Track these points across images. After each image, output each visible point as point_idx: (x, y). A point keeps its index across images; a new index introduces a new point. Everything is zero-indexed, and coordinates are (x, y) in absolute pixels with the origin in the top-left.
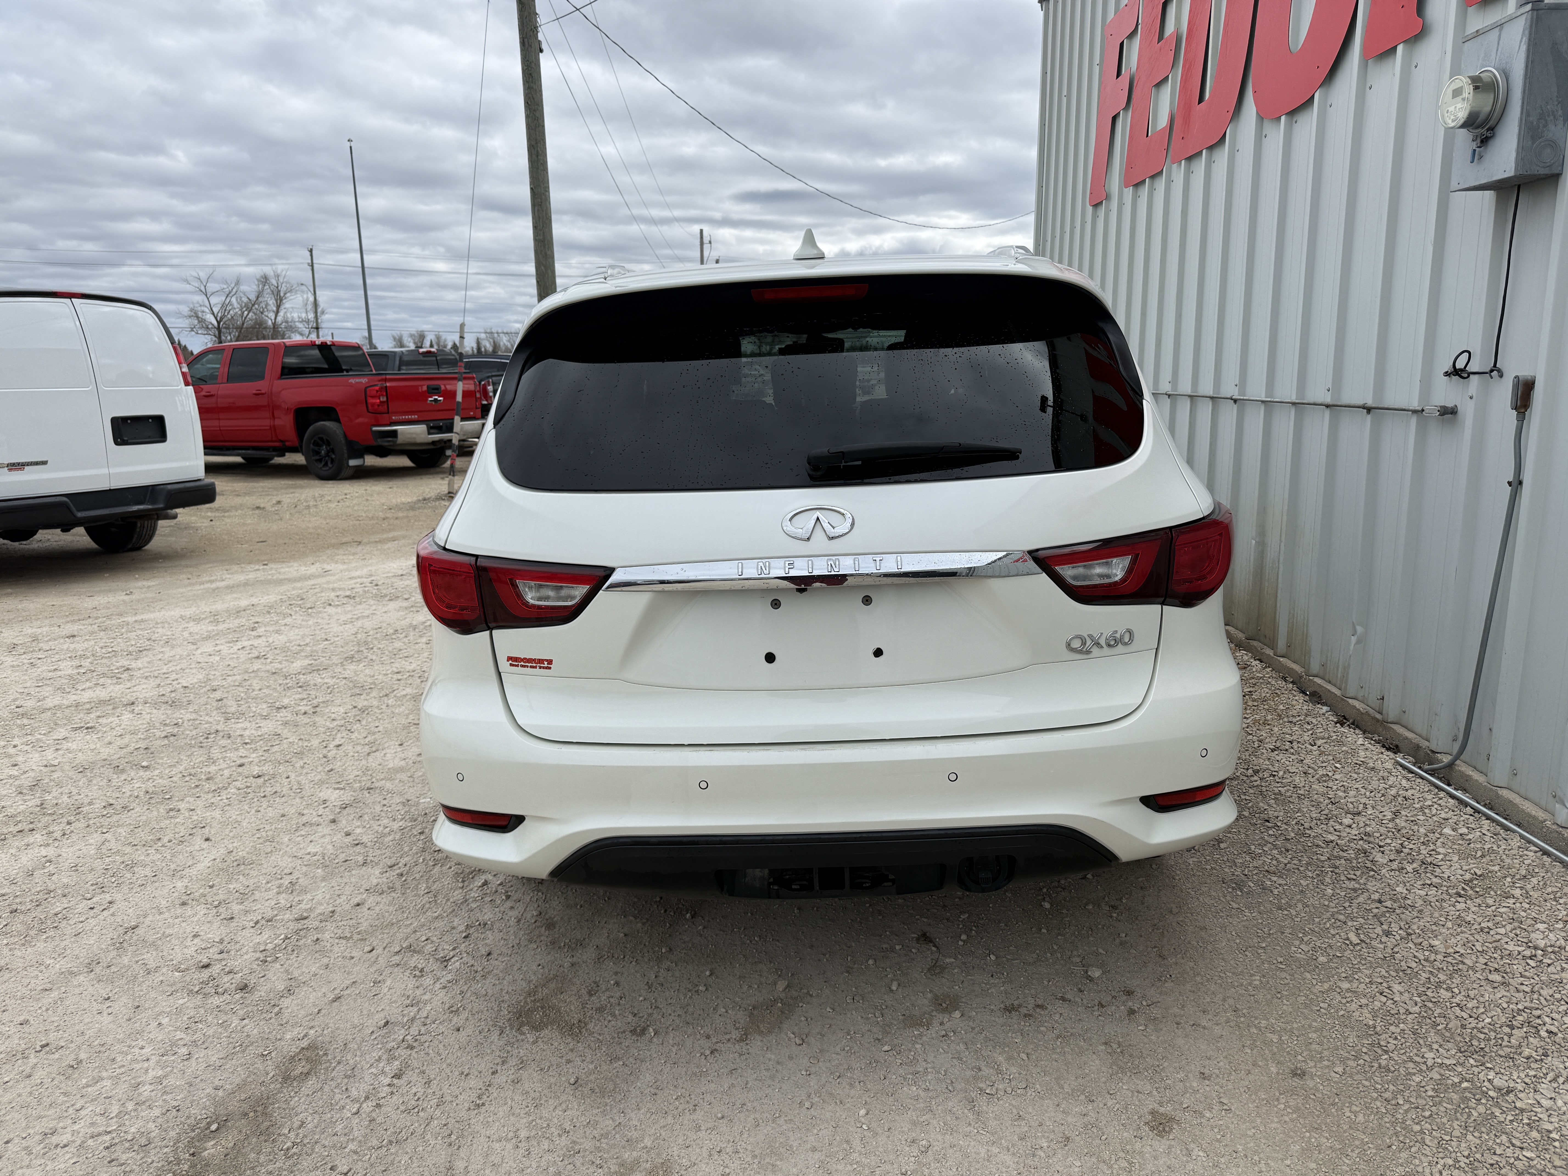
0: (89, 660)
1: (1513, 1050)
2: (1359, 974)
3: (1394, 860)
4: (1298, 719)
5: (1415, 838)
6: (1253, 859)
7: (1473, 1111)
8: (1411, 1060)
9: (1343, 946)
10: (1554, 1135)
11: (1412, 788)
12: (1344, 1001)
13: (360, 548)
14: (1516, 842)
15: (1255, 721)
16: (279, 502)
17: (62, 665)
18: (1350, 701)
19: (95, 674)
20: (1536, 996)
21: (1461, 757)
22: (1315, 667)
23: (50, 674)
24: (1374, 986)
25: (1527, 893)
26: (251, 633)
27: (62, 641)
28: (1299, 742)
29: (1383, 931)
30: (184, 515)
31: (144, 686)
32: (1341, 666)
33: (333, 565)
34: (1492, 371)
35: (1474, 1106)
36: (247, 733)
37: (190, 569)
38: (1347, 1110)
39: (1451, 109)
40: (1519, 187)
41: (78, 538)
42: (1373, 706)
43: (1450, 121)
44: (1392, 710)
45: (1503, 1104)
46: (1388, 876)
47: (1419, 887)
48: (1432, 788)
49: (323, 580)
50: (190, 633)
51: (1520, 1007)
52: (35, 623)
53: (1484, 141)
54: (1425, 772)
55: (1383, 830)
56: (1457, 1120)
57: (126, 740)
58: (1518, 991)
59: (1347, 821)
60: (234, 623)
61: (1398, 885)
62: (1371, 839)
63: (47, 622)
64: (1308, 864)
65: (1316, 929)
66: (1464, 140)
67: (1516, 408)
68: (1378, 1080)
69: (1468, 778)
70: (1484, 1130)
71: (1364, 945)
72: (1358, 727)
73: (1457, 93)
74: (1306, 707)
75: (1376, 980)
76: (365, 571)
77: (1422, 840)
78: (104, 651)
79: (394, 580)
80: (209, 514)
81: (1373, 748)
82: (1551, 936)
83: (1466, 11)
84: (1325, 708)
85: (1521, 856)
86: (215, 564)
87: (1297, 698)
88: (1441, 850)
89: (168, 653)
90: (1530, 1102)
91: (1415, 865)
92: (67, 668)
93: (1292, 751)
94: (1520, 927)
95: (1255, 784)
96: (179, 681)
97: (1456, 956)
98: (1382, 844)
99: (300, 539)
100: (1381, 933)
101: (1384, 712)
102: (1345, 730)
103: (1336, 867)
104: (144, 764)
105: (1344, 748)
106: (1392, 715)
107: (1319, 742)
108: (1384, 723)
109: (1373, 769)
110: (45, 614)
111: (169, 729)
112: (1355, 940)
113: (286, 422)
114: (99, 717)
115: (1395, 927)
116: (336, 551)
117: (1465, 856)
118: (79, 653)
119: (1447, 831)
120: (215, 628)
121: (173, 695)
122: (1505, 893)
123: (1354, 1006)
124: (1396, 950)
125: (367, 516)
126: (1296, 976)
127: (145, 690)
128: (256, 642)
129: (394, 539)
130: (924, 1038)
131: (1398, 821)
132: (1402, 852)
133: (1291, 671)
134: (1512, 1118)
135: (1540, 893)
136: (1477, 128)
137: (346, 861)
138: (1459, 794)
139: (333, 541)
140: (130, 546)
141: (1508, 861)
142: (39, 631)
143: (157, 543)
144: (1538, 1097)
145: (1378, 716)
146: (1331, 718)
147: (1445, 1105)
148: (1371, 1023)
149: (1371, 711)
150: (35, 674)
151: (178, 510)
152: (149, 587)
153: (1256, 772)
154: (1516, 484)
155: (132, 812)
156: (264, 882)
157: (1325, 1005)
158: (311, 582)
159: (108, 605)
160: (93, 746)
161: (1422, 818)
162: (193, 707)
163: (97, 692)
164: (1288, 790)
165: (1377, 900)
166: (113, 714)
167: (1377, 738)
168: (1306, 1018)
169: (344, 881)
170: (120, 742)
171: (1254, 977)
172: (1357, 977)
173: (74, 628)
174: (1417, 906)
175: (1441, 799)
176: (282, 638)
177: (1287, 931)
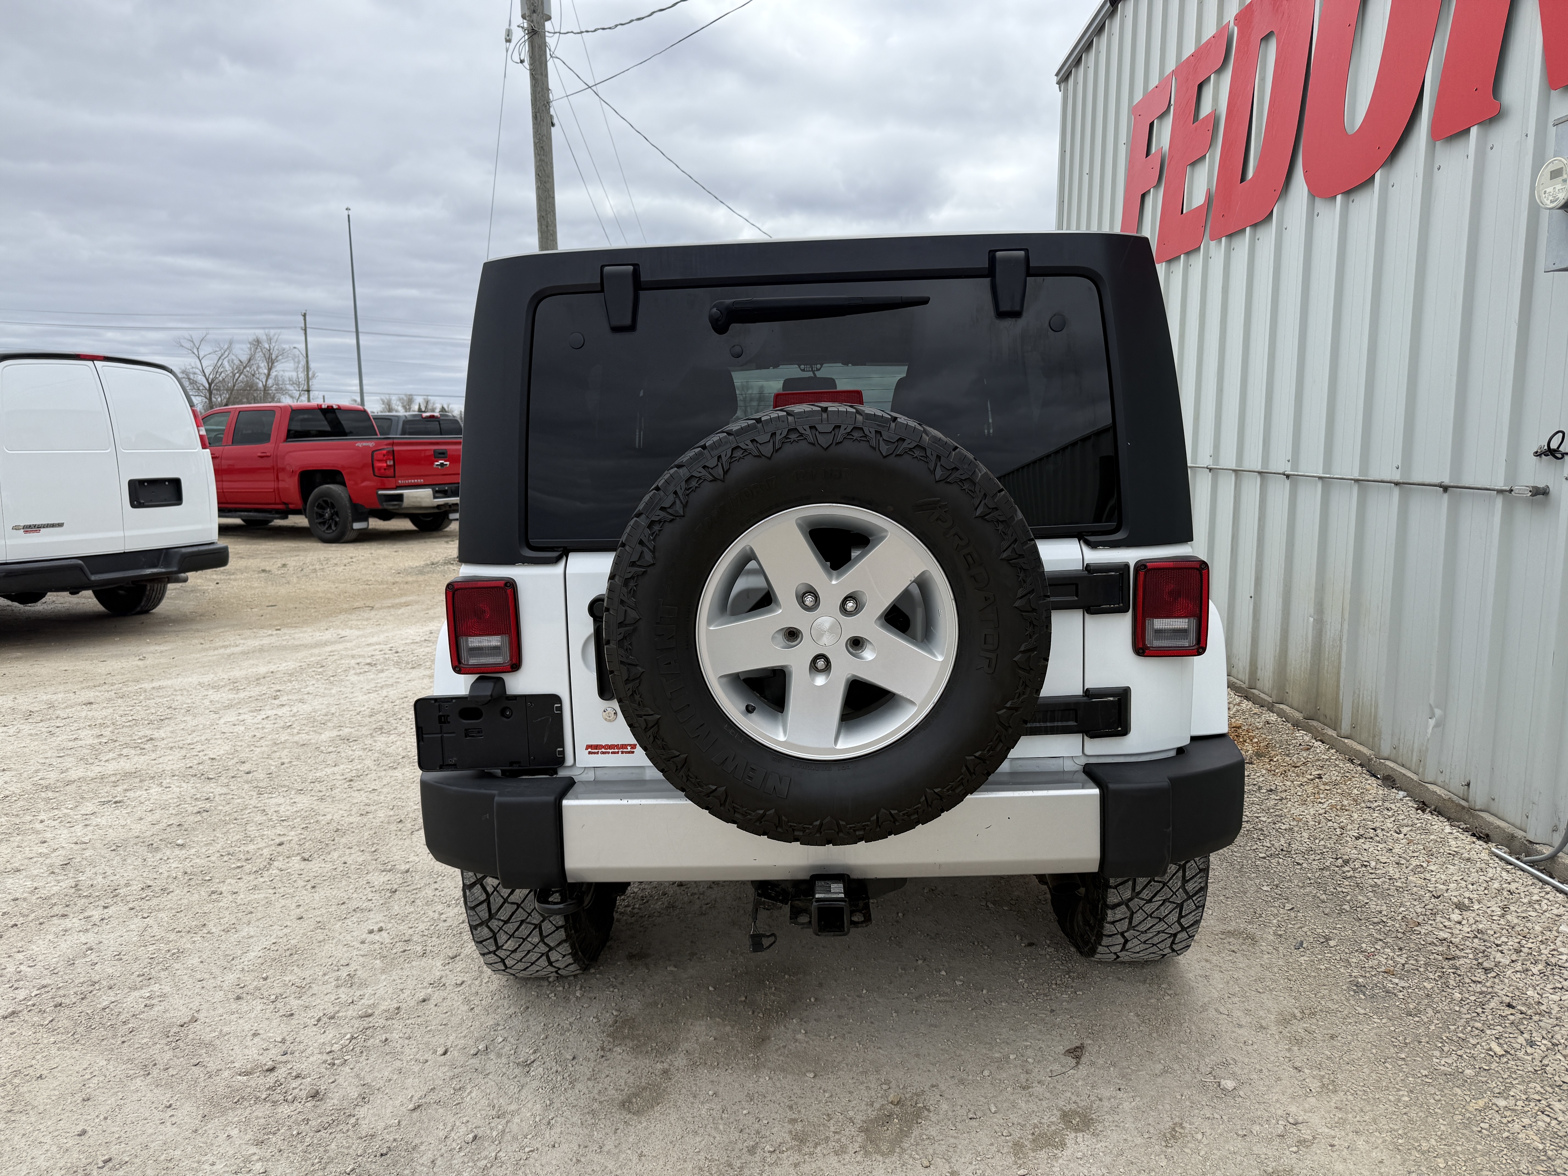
0: (110, 729)
2: (1513, 1090)
3: (1516, 961)
4: (1376, 804)
5: (1532, 936)
6: (1367, 958)
9: (1488, 1058)
11: (1515, 881)
12: (1505, 1121)
13: (373, 613)
15: (1332, 807)
16: (284, 565)
17: (82, 734)
18: (1429, 786)
19: (117, 744)
22: (1386, 750)
23: (70, 744)
24: (1532, 1104)
26: (273, 701)
27: (79, 708)
28: (1383, 830)
29: (1525, 1040)
30: (195, 578)
31: (170, 758)
32: (1415, 750)
33: (348, 630)
36: (282, 808)
37: (202, 634)
39: (1550, 190)
41: (83, 600)
42: (1458, 793)
43: (1548, 202)
44: (1478, 797)
46: (1514, 978)
47: (1551, 991)
48: (1535, 881)
49: (339, 647)
50: (211, 702)
52: (49, 689)
54: (1525, 863)
55: (1495, 927)
57: (157, 815)
59: (1455, 916)
60: (255, 691)
61: (1527, 989)
62: (1486, 937)
63: (61, 688)
64: (1425, 964)
65: (1454, 1038)
71: (1509, 1056)
72: (1440, 813)
73: (1555, 174)
75: (1532, 1096)
76: (382, 637)
77: (1540, 938)
78: (124, 719)
79: (413, 647)
80: (220, 577)
81: (1463, 837)
84: (1402, 794)
86: (227, 629)
87: (1369, 782)
88: (1562, 950)
89: (191, 722)
91: (1540, 966)
92: (88, 737)
93: (1378, 839)
95: (1349, 874)
96: (205, 752)
98: (1499, 942)
99: (310, 604)
100: (1524, 1043)
101: (1470, 799)
102: (1427, 816)
103: (1457, 969)
104: (180, 842)
105: (1432, 837)
106: (1479, 802)
107: (1405, 830)
108: (1470, 810)
109: (1468, 860)
110: (59, 680)
111: (202, 804)
112: (1499, 1051)
113: (290, 485)
114: (126, 790)
115: (1537, 1037)
116: (349, 616)
118: (97, 722)
120: (236, 696)
121: (201, 767)
123: (1517, 1127)
124: (1545, 1062)
125: (376, 581)
126: (1446, 1091)
127: (172, 762)
128: (280, 712)
129: (407, 604)
130: (1060, 1161)
131: (1509, 917)
132: (1521, 951)
133: (1358, 753)
137: (405, 951)
139: (345, 606)
140: (139, 609)
142: (55, 697)
143: (165, 606)
145: (1463, 803)
146: (1410, 804)
148: (1541, 1147)
149: (1455, 798)
150: (55, 744)
152: (161, 652)
153: (1346, 862)
155: (172, 894)
156: (321, 974)
157: (1486, 1126)
158: (329, 649)
159: (122, 671)
160: (123, 822)
161: (1534, 914)
162: (224, 780)
163: (122, 763)
164: (1384, 882)
165: (1509, 1006)
166: (141, 787)
167: (1465, 826)
168: (1468, 1140)
169: (406, 973)
170: (150, 818)
171: (1401, 1093)
172: (1512, 1093)
173: (90, 695)
174: (1554, 1012)
175: (1547, 893)
176: (307, 708)
177: (1424, 1040)
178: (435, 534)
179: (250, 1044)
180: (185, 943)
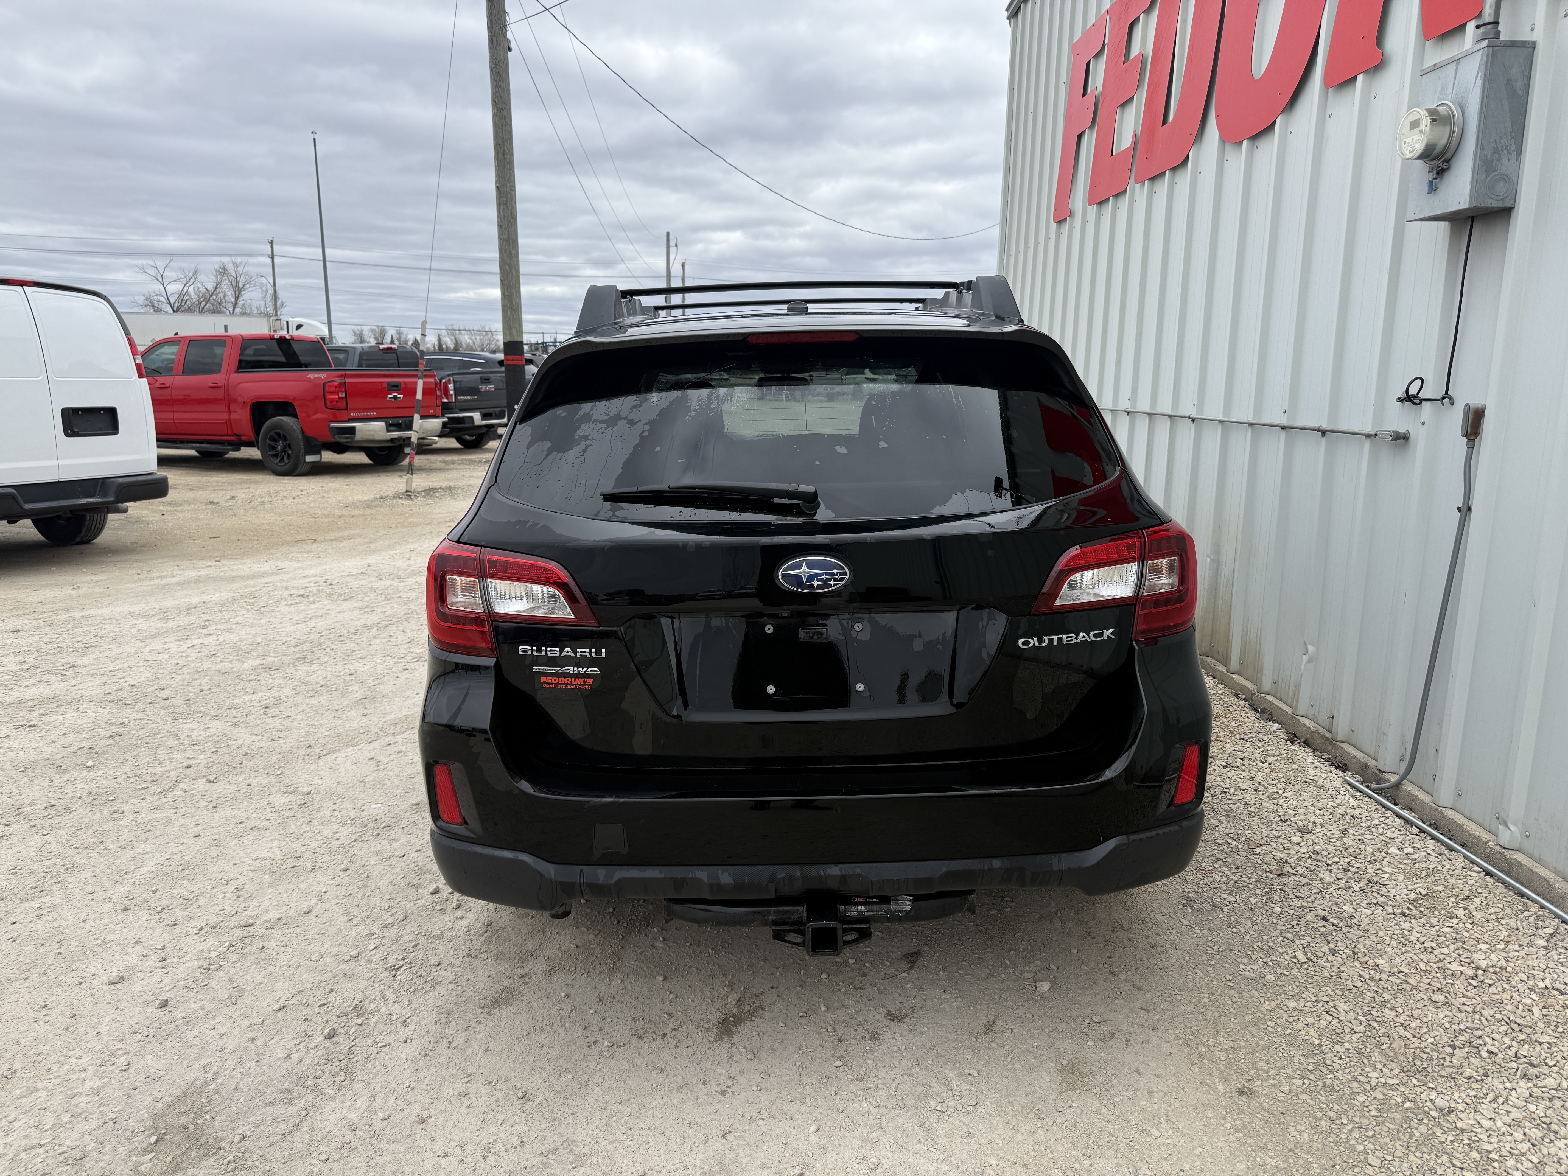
0: (33, 656)
1: (1454, 1070)
2: (1306, 993)
3: (1341, 879)
4: (1250, 736)
5: (1362, 857)
7: (1415, 1131)
8: (1355, 1079)
9: (1291, 964)
10: (1492, 1156)
11: (1359, 807)
12: (1291, 1019)
13: (315, 545)
14: (1460, 862)
16: (233, 498)
18: (1301, 719)
19: (39, 670)
20: (1477, 1016)
21: (1408, 777)
22: (1267, 685)
24: (1320, 1005)
25: (1470, 913)
26: (201, 631)
27: (5, 635)
28: (1250, 759)
29: (1329, 949)
30: (135, 508)
31: (90, 684)
32: (1292, 685)
33: (287, 563)
34: (1444, 398)
35: (1416, 1126)
36: (195, 733)
37: (139, 564)
38: (1291, 1129)
39: (1409, 140)
40: (1473, 218)
41: (24, 530)
42: (1324, 725)
43: (1407, 152)
44: (1341, 730)
45: (1444, 1124)
46: (1335, 894)
47: (1366, 906)
48: (1379, 807)
49: (277, 578)
50: (139, 631)
51: (1462, 1027)
53: (1441, 172)
54: (1373, 791)
55: (1331, 848)
56: (1399, 1139)
57: (70, 739)
58: (1460, 1011)
59: (1296, 839)
60: (184, 620)
61: (1345, 904)
62: (1320, 858)
64: (1257, 881)
65: (1265, 947)
66: (1421, 172)
67: (1466, 435)
68: (1323, 1099)
69: (1414, 798)
70: (1425, 1150)
71: (1311, 964)
72: (1308, 745)
73: (1415, 125)
74: (1257, 724)
75: (1322, 998)
76: (319, 570)
77: (1368, 859)
78: (49, 647)
79: (348, 579)
80: (161, 508)
81: (1323, 766)
82: (1493, 956)
83: (1424, 45)
84: (1276, 726)
85: (1464, 877)
86: (166, 560)
87: (1249, 715)
88: (1386, 869)
89: (115, 650)
90: (1471, 1122)
91: (1361, 884)
92: (10, 664)
93: (1243, 768)
94: (1463, 948)
96: (126, 679)
97: (1400, 975)
98: (1329, 862)
99: (254, 536)
100: (1327, 952)
101: (1334, 731)
102: (1295, 747)
104: (89, 764)
105: (1294, 766)
106: (1341, 733)
107: (1270, 760)
108: (1333, 742)
109: (1322, 787)
111: (114, 729)
112: (1302, 958)
113: (242, 417)
114: (42, 715)
115: (1341, 946)
116: (291, 549)
117: (1410, 875)
118: (22, 650)
119: (1394, 850)
120: (164, 625)
121: (119, 693)
122: (1449, 913)
123: (1300, 1025)
124: (1342, 969)
125: (323, 514)
126: (1244, 994)
127: (91, 688)
128: (206, 641)
129: (350, 538)
130: (876, 1054)
131: (1345, 840)
132: (1349, 870)
133: (1243, 689)
134: (1453, 1138)
135: (1482, 914)
136: (1434, 159)
137: (294, 867)
138: (1405, 813)
139: (288, 538)
140: (78, 539)
141: (1452, 881)
143: (105, 537)
144: (1478, 1117)
145: (1328, 735)
146: (1282, 736)
147: (1388, 1125)
148: (1317, 1042)
149: (1321, 730)
151: (128, 504)
152: (97, 581)
154: (1466, 510)
155: (75, 813)
156: (209, 887)
157: (1272, 1024)
158: (265, 580)
159: (54, 600)
160: (35, 745)
161: (1369, 837)
162: (140, 706)
163: (41, 689)
164: (1239, 808)
165: (1324, 919)
166: (57, 712)
167: (1327, 757)
168: (1253, 1036)
169: (293, 887)
170: (63, 741)
171: (1203, 995)
172: (1304, 996)
173: (17, 623)
174: (1363, 925)
175: (1387, 818)
176: (234, 637)
177: (1236, 949)
178: (390, 467)
179: (130, 950)
180: (81, 858)
